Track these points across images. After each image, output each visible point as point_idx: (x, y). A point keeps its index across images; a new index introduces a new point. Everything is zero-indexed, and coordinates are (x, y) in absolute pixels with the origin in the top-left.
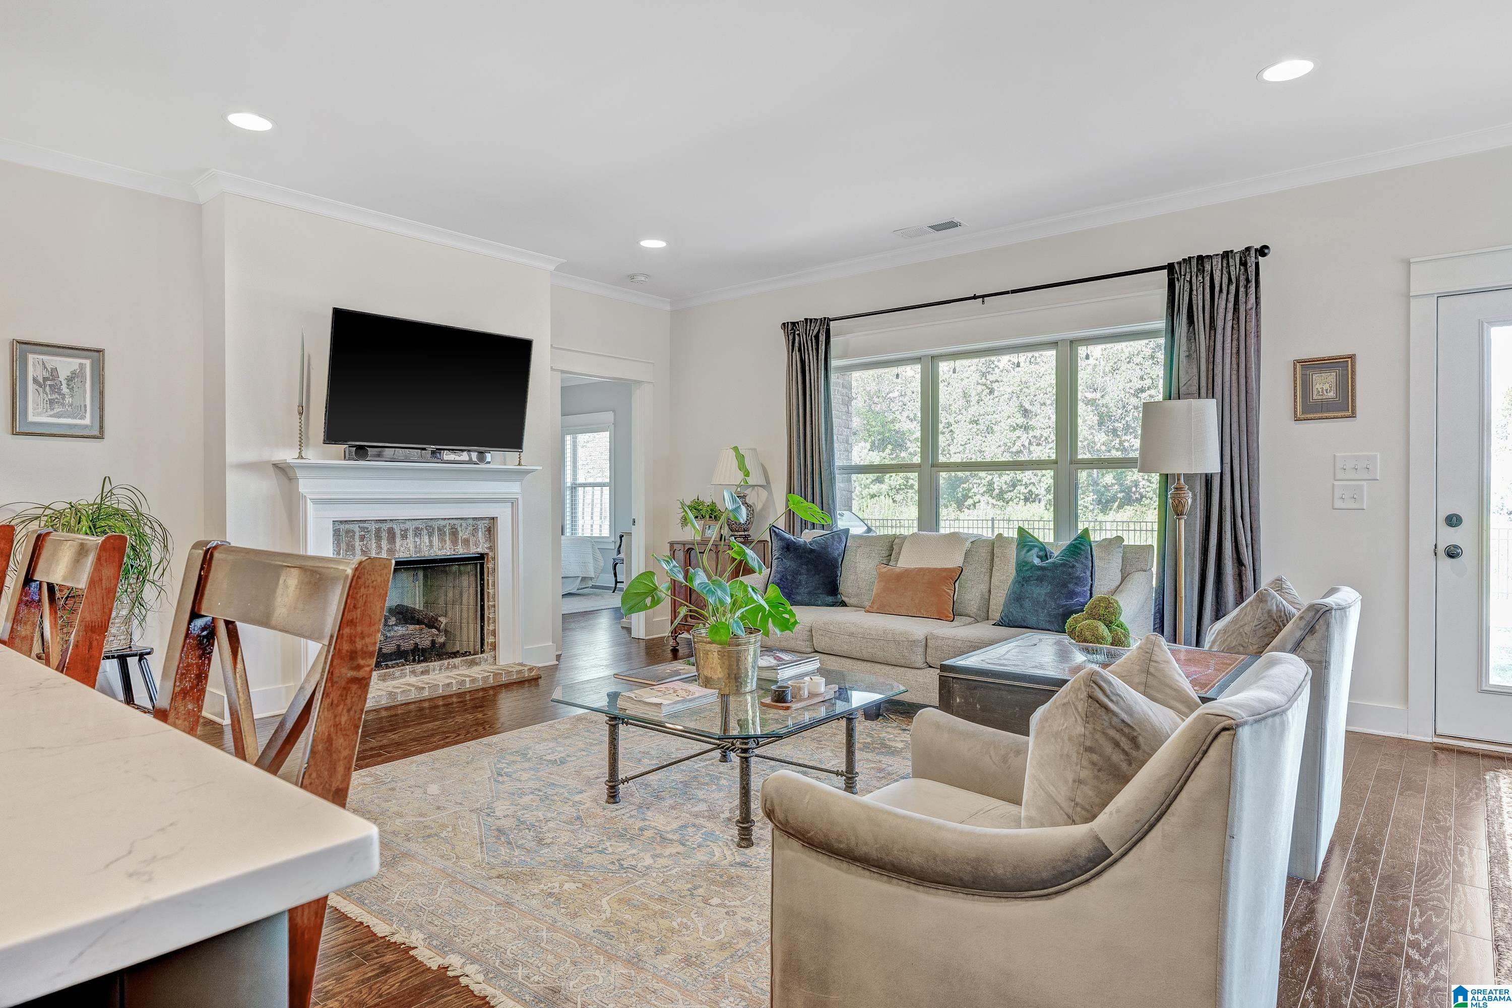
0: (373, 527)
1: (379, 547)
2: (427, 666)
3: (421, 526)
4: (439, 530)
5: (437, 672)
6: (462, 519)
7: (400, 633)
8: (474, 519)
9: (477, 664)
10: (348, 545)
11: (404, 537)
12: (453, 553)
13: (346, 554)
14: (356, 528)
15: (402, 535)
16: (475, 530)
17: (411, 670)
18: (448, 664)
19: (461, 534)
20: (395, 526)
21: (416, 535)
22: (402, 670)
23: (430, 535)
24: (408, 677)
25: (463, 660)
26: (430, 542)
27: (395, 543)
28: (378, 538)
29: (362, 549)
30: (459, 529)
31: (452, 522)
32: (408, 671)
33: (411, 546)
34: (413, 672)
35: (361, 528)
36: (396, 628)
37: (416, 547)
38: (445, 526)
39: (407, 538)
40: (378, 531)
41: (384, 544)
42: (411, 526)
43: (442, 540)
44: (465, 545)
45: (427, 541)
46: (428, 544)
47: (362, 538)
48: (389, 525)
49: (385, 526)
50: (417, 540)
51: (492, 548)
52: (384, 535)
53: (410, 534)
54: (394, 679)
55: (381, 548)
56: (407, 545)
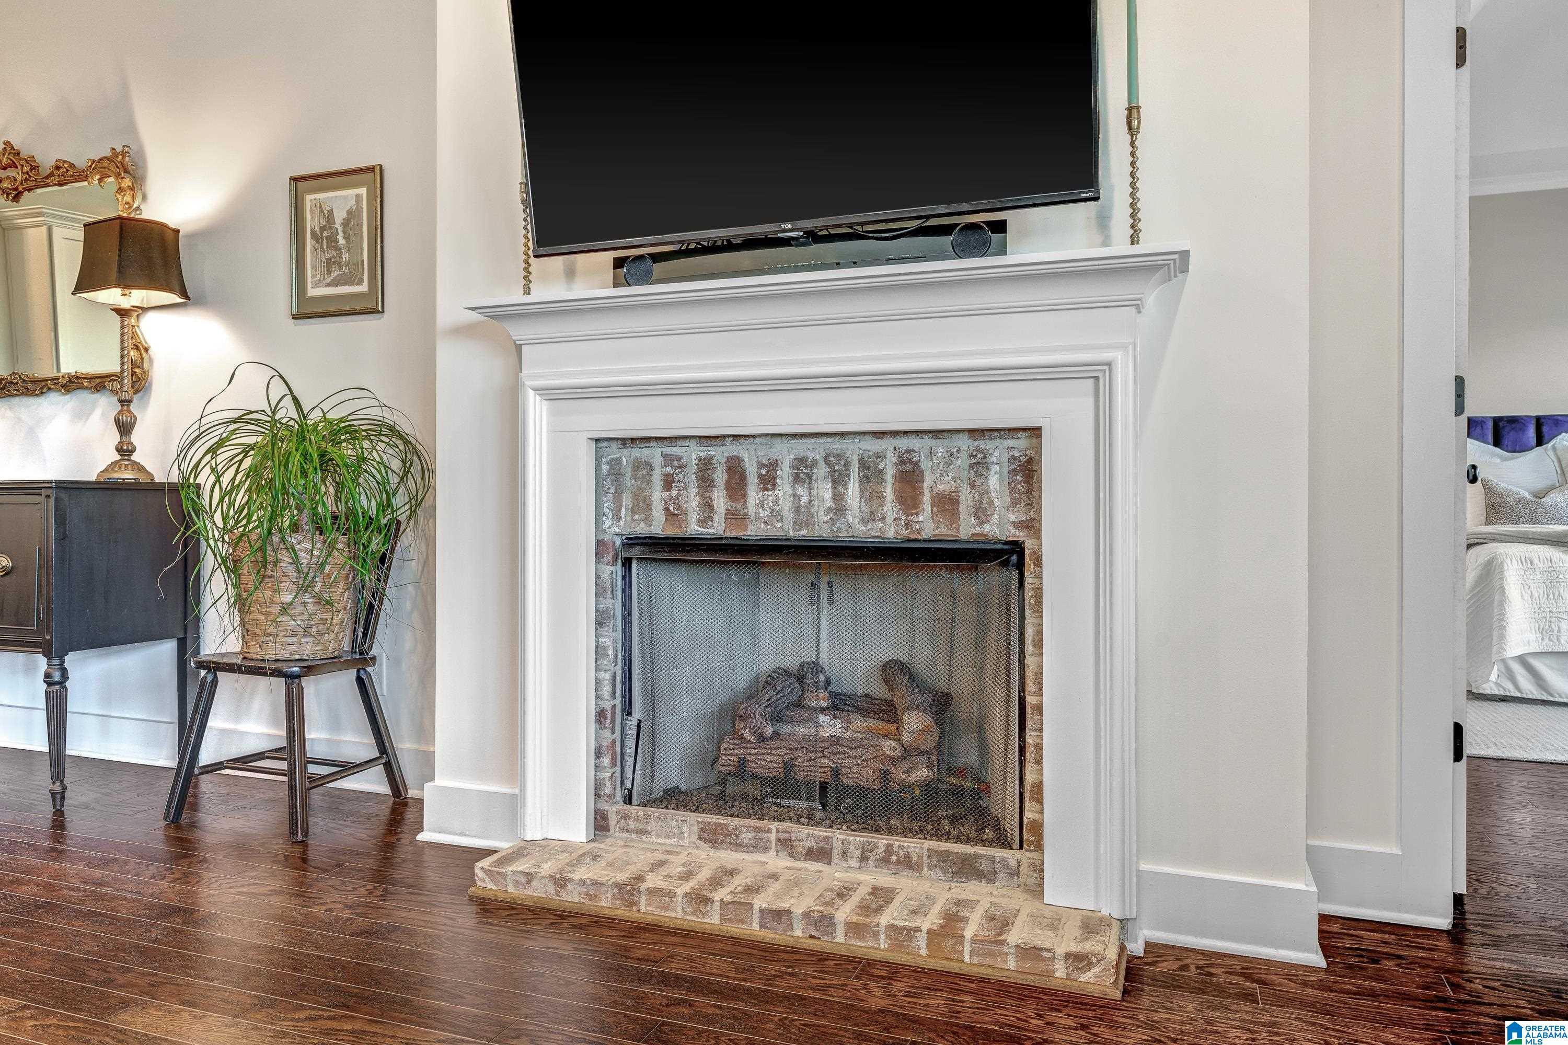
0: (692, 454)
1: (707, 506)
2: (826, 839)
3: (811, 455)
4: (864, 465)
5: (854, 863)
6: (936, 434)
7: (826, 733)
8: (975, 433)
9: (980, 875)
10: (636, 496)
11: (768, 481)
12: (903, 532)
13: (633, 520)
14: (655, 454)
15: (760, 476)
16: (979, 465)
17: (782, 836)
18: (889, 849)
19: (928, 480)
20: (745, 455)
21: (797, 479)
22: (758, 830)
23: (838, 480)
24: (772, 853)
25: (938, 853)
26: (838, 498)
27: (745, 495)
28: (706, 482)
29: (667, 509)
30: (925, 465)
31: (904, 443)
32: (773, 837)
33: (786, 507)
34: (786, 845)
35: (669, 459)
36: (822, 718)
37: (797, 510)
38: (880, 456)
39: (774, 485)
40: (706, 465)
41: (720, 499)
42: (786, 453)
43: (871, 494)
44: (942, 510)
45: (828, 495)
46: (829, 503)
47: (668, 483)
48: (731, 449)
49: (720, 454)
50: (802, 491)
51: (1033, 525)
52: (720, 476)
53: (784, 474)
54: (738, 846)
55: (711, 508)
56: (776, 503)
